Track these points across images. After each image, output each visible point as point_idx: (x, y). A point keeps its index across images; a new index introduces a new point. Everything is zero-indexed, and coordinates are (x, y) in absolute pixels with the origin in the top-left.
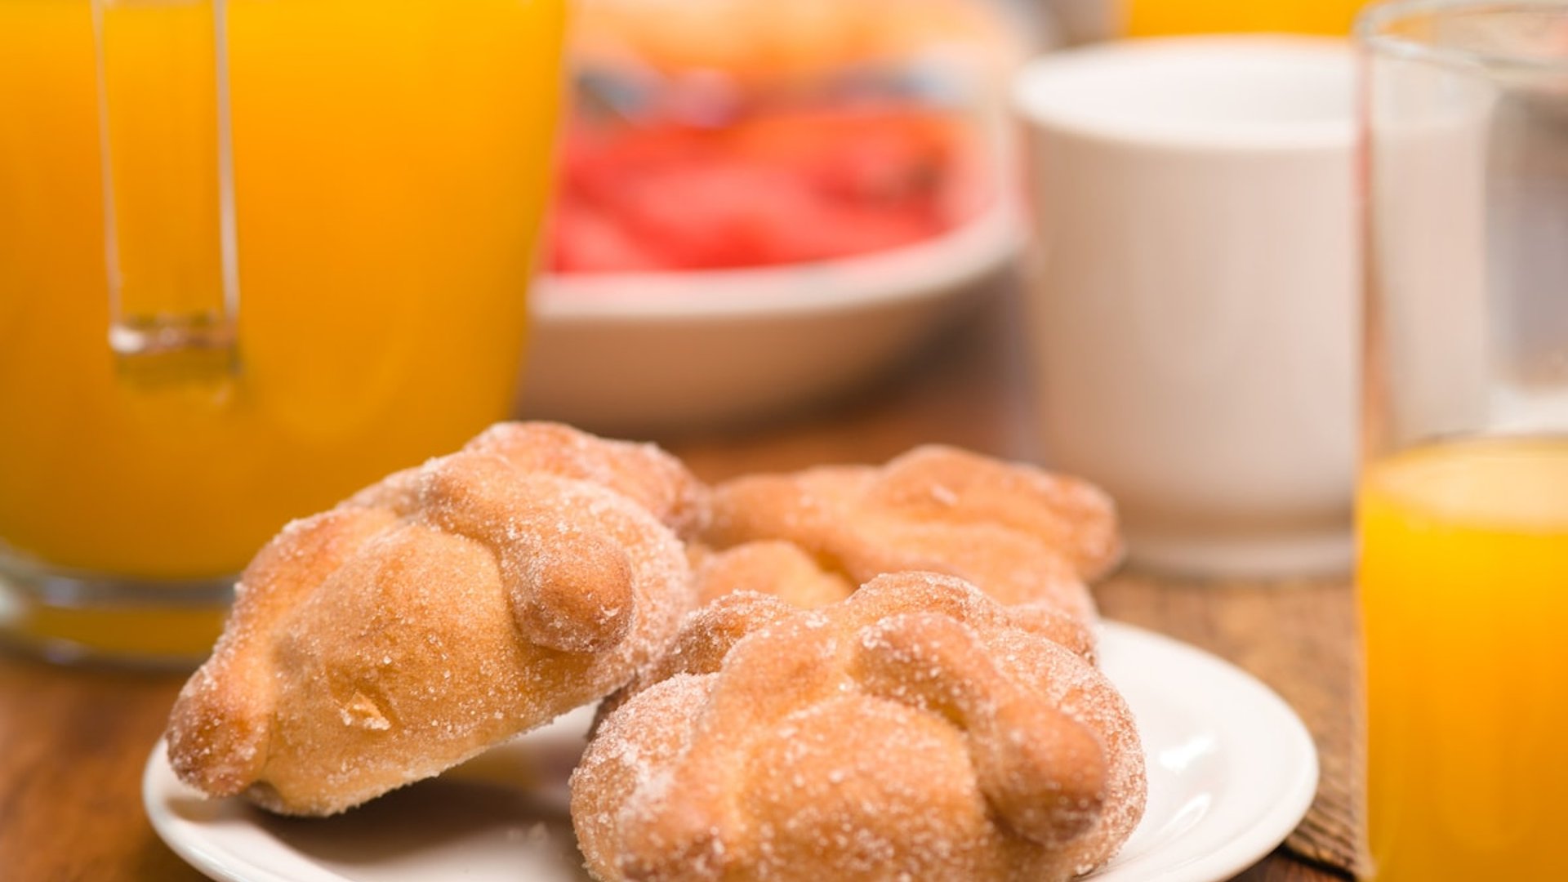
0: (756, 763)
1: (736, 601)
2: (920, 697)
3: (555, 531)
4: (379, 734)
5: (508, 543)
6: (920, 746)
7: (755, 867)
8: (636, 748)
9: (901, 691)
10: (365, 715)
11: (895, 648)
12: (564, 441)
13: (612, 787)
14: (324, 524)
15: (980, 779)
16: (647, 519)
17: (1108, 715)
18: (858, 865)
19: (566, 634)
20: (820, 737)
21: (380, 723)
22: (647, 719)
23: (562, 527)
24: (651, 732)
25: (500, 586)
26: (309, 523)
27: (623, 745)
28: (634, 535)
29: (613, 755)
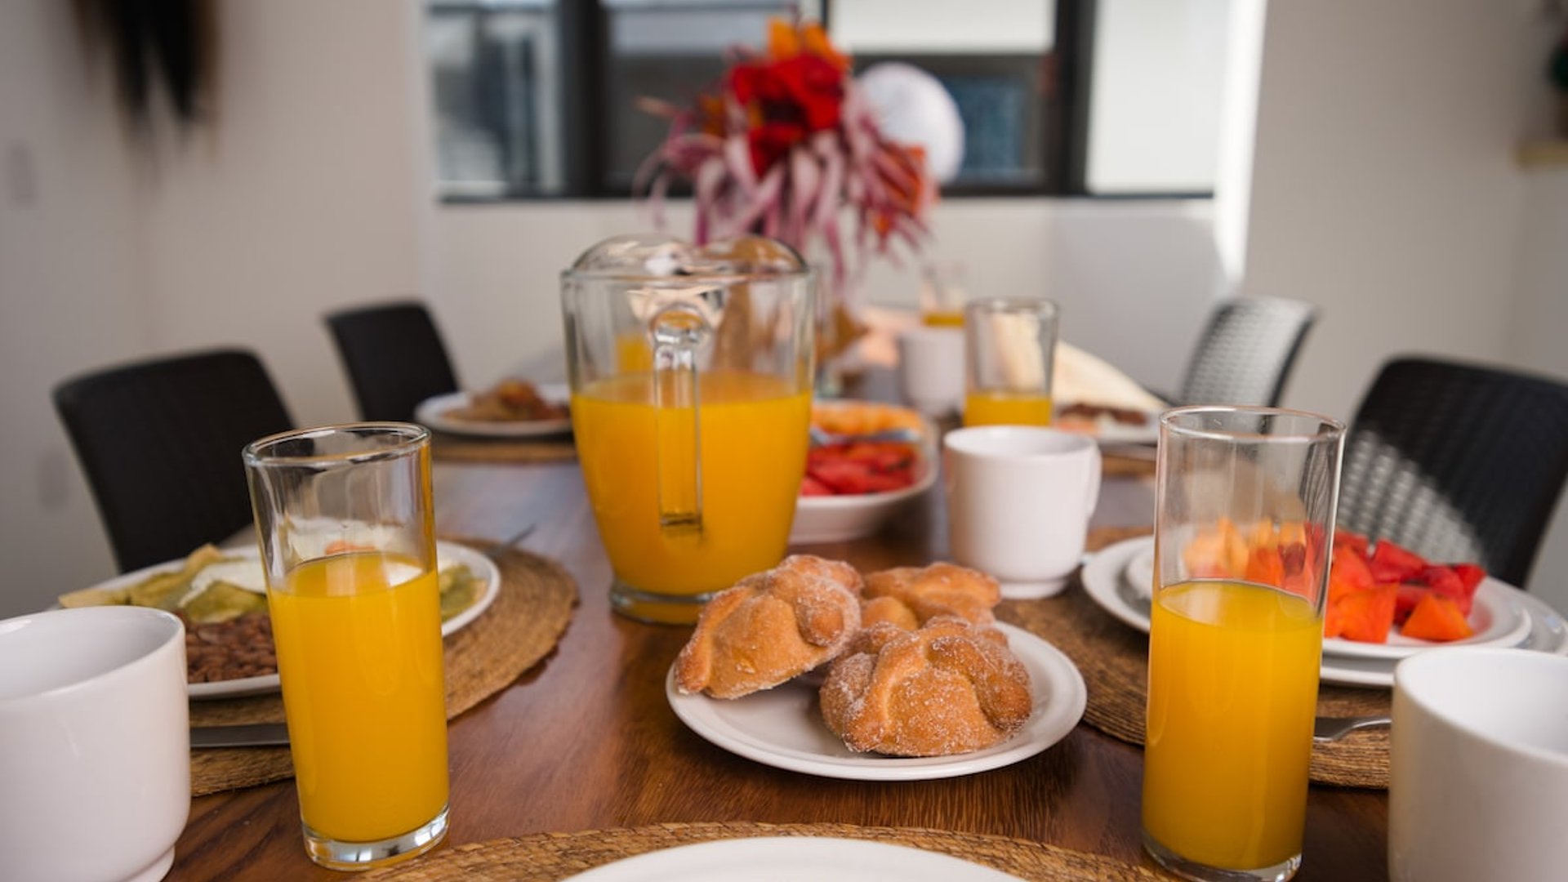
0: (895, 696)
1: (881, 627)
2: (956, 671)
3: (815, 600)
4: (752, 674)
5: (798, 604)
6: (958, 691)
7: (895, 737)
8: (847, 685)
9: (949, 668)
10: (746, 667)
11: (946, 650)
12: (814, 561)
13: (838, 700)
14: (731, 594)
15: (981, 704)
16: (846, 592)
17: (1022, 674)
18: (934, 738)
19: (820, 639)
20: (919, 686)
21: (752, 671)
22: (851, 674)
23: (818, 599)
24: (853, 679)
25: (795, 620)
26: (726, 592)
27: (842, 683)
28: (843, 599)
29: (838, 686)
